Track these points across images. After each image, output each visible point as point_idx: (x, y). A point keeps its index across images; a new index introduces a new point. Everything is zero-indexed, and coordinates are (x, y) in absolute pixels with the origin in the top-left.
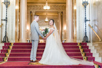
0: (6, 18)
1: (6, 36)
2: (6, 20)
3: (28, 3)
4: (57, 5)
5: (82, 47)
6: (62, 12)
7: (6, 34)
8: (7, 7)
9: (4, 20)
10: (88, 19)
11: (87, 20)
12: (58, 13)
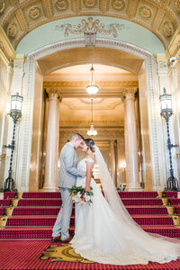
0: (13, 142)
1: (10, 178)
2: (12, 147)
3: (60, 127)
4: (108, 130)
5: (169, 201)
6: (116, 141)
7: (10, 174)
8: (15, 121)
9: (9, 147)
10: (173, 143)
11: (172, 146)
12: (109, 142)
